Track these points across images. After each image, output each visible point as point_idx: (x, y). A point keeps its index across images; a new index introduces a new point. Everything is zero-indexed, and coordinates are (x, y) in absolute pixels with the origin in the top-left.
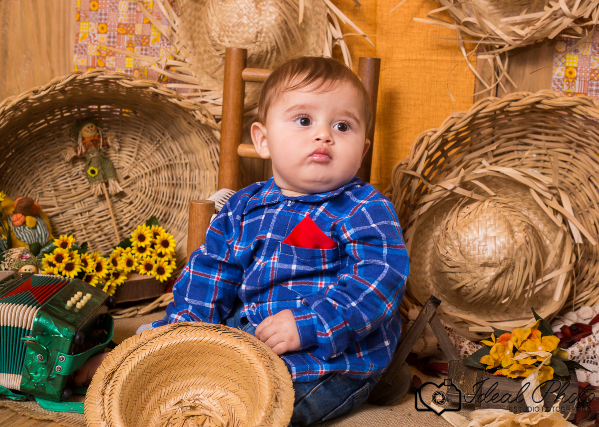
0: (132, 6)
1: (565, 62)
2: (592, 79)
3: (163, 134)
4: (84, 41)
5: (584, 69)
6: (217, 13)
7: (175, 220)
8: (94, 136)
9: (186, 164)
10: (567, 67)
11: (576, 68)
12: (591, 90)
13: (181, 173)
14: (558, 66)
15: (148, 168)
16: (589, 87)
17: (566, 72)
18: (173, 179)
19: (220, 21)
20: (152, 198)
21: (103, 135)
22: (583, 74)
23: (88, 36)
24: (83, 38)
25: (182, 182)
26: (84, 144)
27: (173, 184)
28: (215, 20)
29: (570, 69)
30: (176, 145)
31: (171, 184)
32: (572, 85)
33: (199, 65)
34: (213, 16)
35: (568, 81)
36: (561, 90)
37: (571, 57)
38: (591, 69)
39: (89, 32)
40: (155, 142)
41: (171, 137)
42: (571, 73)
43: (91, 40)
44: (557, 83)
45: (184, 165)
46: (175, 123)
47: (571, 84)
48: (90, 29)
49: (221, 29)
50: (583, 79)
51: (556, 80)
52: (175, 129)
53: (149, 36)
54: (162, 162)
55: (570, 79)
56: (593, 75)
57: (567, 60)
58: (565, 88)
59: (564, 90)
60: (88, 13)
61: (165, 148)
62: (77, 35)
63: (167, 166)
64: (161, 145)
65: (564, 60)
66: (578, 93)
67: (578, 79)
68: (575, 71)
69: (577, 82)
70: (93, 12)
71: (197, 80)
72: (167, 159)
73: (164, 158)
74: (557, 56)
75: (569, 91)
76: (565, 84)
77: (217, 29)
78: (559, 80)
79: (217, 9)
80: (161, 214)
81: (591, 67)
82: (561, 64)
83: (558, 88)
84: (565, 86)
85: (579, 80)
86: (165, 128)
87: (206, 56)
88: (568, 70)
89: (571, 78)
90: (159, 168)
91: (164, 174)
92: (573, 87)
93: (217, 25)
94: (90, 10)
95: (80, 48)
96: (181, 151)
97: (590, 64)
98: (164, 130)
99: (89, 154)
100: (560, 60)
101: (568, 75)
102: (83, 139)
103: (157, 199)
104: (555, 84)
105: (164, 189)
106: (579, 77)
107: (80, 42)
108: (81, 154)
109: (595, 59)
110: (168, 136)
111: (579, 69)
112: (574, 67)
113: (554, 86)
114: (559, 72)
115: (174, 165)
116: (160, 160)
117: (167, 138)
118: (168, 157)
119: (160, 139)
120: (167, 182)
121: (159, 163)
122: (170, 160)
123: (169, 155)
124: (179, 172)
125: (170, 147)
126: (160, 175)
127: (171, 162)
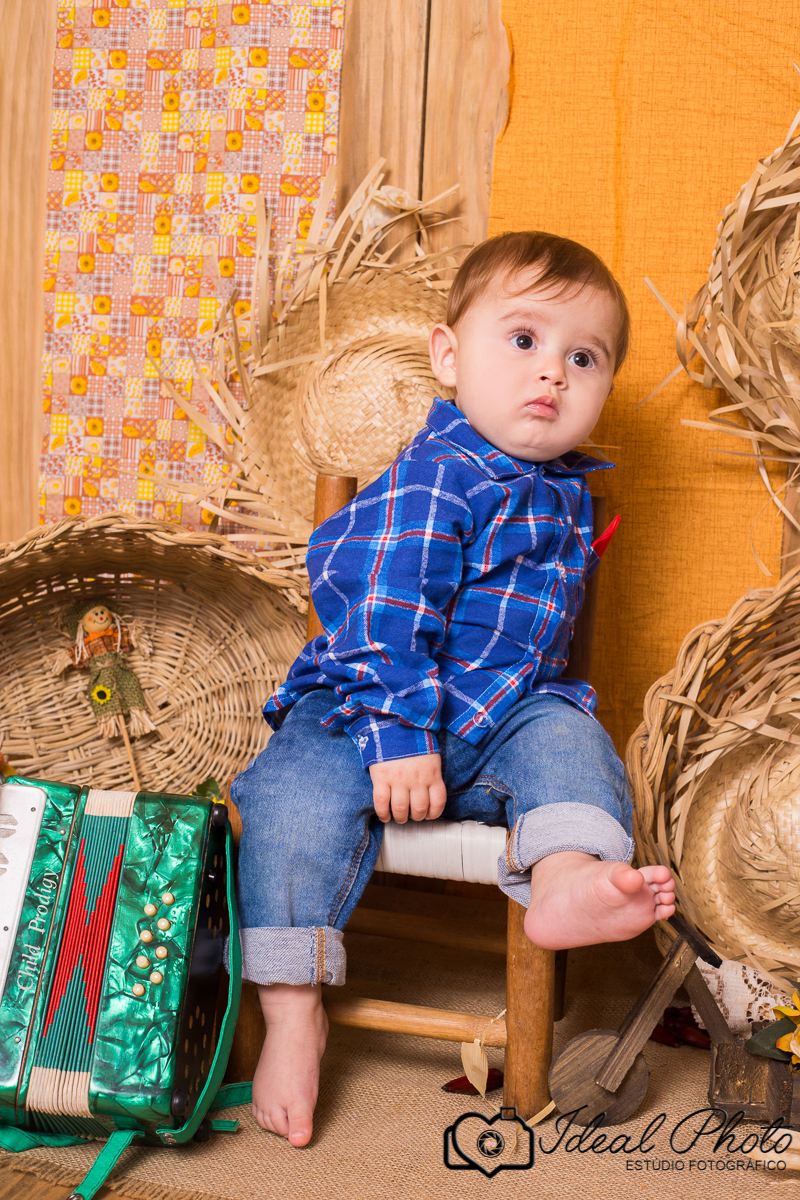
0: (151, 388)
3: (232, 627)
4: (58, 449)
6: (324, 409)
8: (106, 630)
15: (203, 688)
18: (249, 709)
19: (331, 422)
20: (209, 743)
21: (121, 626)
23: (66, 441)
24: (56, 443)
26: (87, 644)
27: (249, 718)
28: (321, 420)
30: (255, 647)
31: (245, 719)
34: (316, 414)
39: (68, 434)
40: (218, 642)
41: (248, 633)
43: (71, 448)
46: (254, 608)
48: (70, 427)
49: (333, 437)
52: (254, 617)
53: (185, 442)
54: (229, 678)
60: (67, 398)
61: (236, 653)
62: (46, 438)
63: (239, 684)
64: (228, 647)
70: (76, 397)
72: (239, 672)
73: (234, 670)
77: (326, 438)
79: (325, 400)
80: (225, 774)
86: (237, 615)
90: (224, 689)
91: (234, 698)
93: (325, 431)
94: (71, 393)
95: (51, 462)
96: (265, 659)
98: (235, 620)
99: (95, 661)
102: (86, 634)
103: (218, 745)
105: (232, 727)
107: (51, 452)
108: (80, 663)
110: (242, 630)
115: (251, 683)
116: (225, 674)
117: (239, 633)
118: (240, 668)
119: (228, 636)
120: (238, 714)
121: (223, 680)
122: (244, 674)
123: (242, 664)
124: (260, 696)
125: (245, 651)
126: (226, 701)
127: (246, 678)
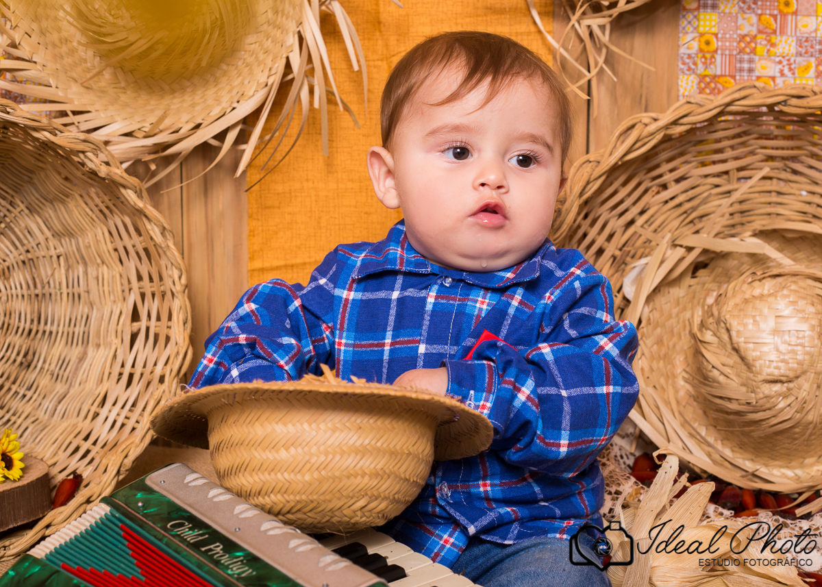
1: (698, 26)
2: (741, 51)
3: (11, 204)
5: (728, 36)
7: (44, 362)
9: (58, 257)
10: (702, 35)
11: (716, 35)
12: (741, 70)
13: (49, 273)
14: (687, 33)
16: (738, 65)
17: (700, 41)
18: (35, 287)
22: (728, 44)
25: (52, 291)
27: (37, 295)
29: (707, 37)
30: (38, 224)
31: (33, 296)
32: (710, 64)
33: (58, 66)
35: (704, 57)
36: (694, 72)
37: (708, 17)
38: (739, 35)
41: (27, 208)
42: (708, 43)
44: (687, 61)
45: (55, 258)
46: (36, 181)
47: (708, 61)
50: (727, 52)
51: (686, 56)
52: (34, 191)
54: (13, 257)
55: (707, 54)
56: (743, 45)
57: (702, 23)
58: (701, 69)
59: (699, 72)
61: (16, 230)
63: (24, 262)
64: (8, 226)
65: (697, 23)
66: (722, 76)
67: (719, 52)
68: (715, 40)
69: (718, 57)
71: (60, 94)
72: (22, 250)
73: (17, 248)
74: (684, 16)
75: (706, 73)
76: (699, 62)
78: (689, 56)
80: (18, 354)
81: (739, 32)
82: (691, 29)
83: (689, 69)
84: (700, 66)
85: (722, 55)
86: (16, 192)
87: (64, 49)
88: (703, 40)
89: (708, 52)
90: (8, 268)
91: (19, 277)
92: (712, 66)
96: (48, 234)
97: (737, 28)
98: (12, 196)
100: (689, 23)
101: (704, 46)
103: (9, 325)
104: (684, 63)
105: (21, 306)
106: (722, 50)
109: (744, 19)
110: (22, 206)
111: (720, 36)
112: (713, 34)
113: (682, 66)
114: (689, 43)
115: (35, 260)
116: (9, 253)
117: (19, 209)
118: (23, 245)
119: (7, 213)
120: (25, 293)
121: (7, 259)
122: (28, 251)
123: (25, 241)
124: (46, 272)
125: (26, 228)
126: (11, 280)
127: (30, 256)
